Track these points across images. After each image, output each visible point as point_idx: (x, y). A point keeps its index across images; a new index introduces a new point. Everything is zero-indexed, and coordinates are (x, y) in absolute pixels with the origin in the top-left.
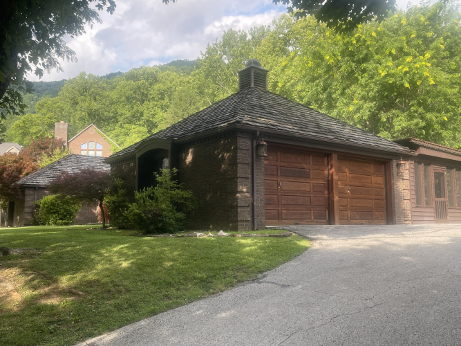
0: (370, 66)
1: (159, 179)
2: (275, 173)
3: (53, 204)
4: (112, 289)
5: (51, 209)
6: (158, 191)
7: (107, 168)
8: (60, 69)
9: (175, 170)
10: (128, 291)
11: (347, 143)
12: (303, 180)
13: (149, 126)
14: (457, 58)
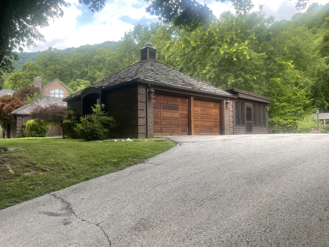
0: (215, 48)
1: (94, 110)
2: (159, 107)
3: (33, 125)
4: (66, 168)
5: (32, 128)
6: (93, 117)
7: (65, 104)
8: (35, 46)
9: (103, 105)
10: (74, 168)
11: (199, 91)
12: (174, 111)
13: (91, 80)
14: (262, 45)
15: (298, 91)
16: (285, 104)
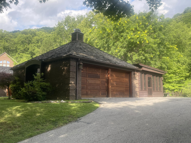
0: (124, 34)
1: (35, 77)
2: (86, 76)
4: (12, 126)
6: (35, 83)
7: (11, 72)
9: (43, 74)
10: (20, 127)
11: (115, 65)
12: (97, 79)
13: (31, 54)
14: (157, 33)
15: (181, 66)
16: (172, 75)
